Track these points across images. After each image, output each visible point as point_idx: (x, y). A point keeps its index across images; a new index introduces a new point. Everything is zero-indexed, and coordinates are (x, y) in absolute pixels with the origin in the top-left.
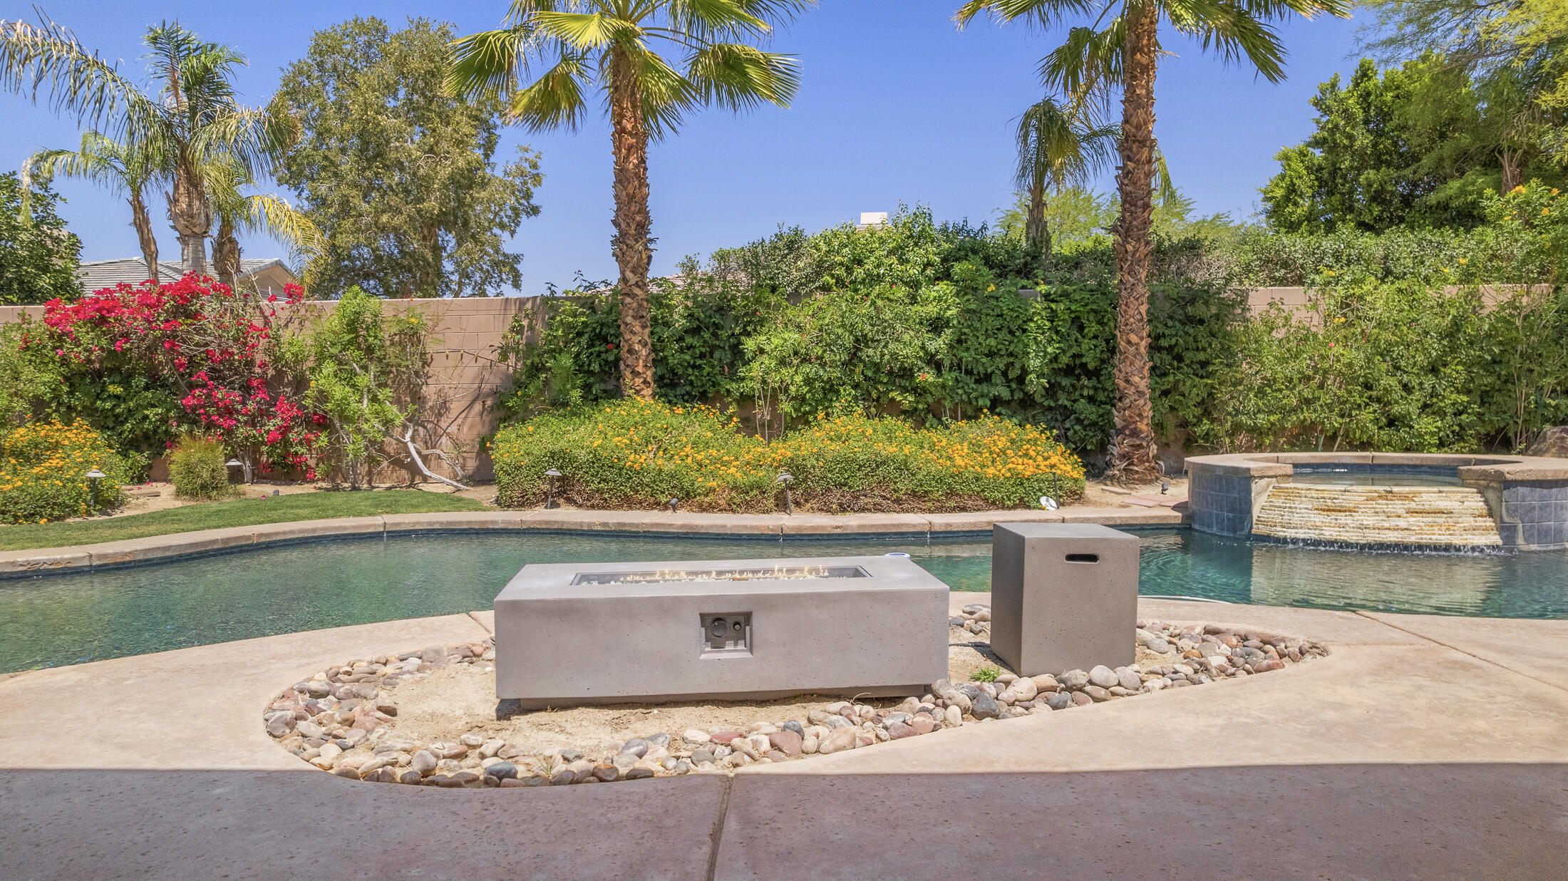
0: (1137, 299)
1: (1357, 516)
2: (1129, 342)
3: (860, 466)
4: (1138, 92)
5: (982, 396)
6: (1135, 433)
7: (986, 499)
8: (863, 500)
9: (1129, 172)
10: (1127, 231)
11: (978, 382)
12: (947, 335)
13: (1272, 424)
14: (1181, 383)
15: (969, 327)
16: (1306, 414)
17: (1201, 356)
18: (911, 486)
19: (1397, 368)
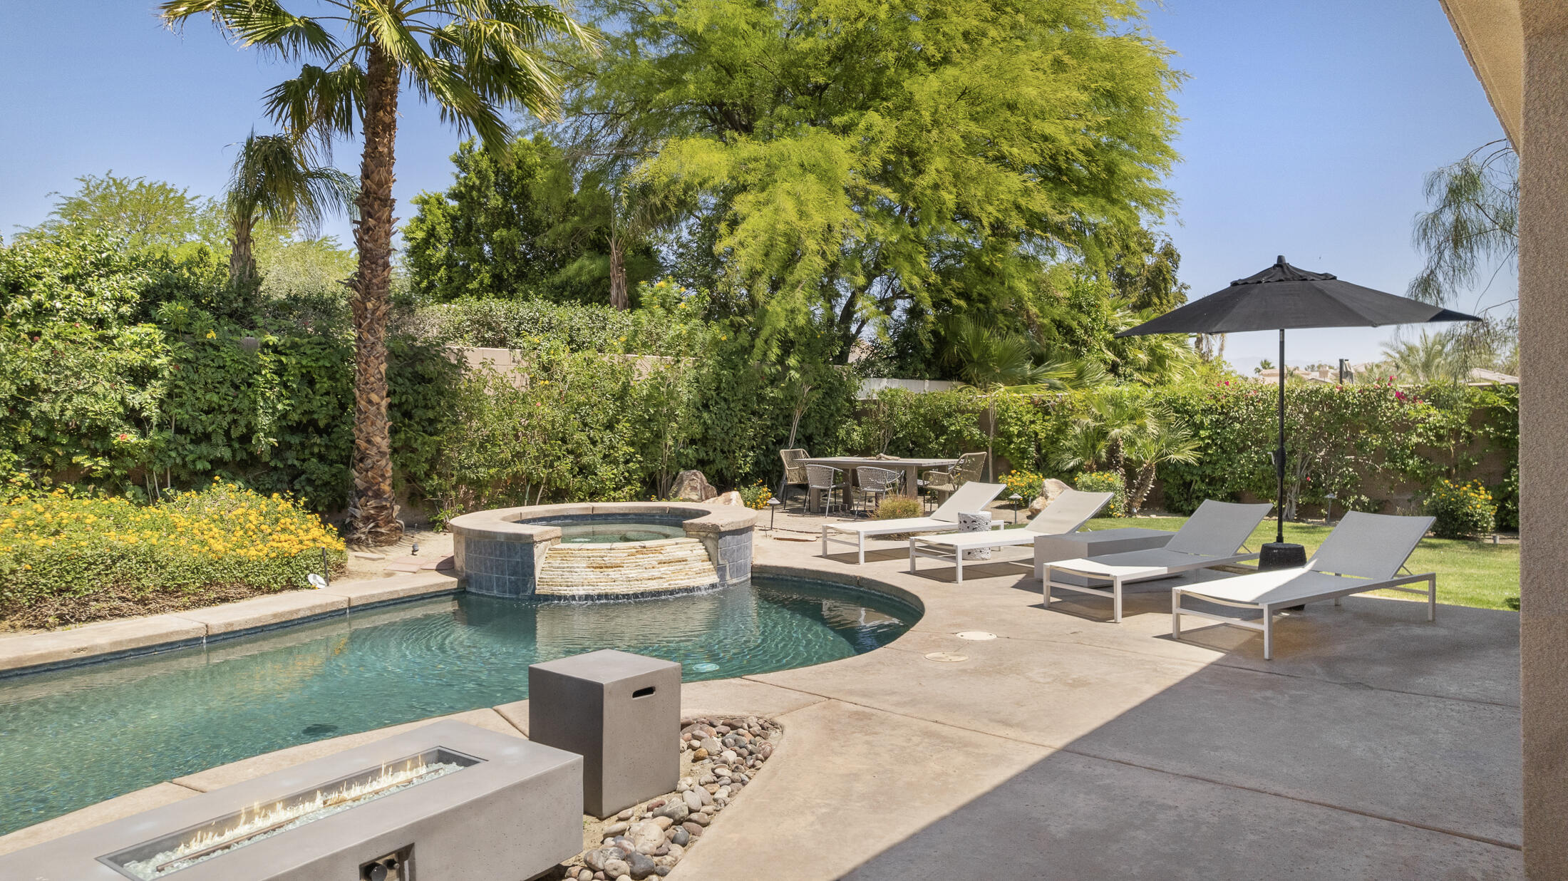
0: (377, 358)
1: (623, 571)
2: (370, 402)
3: (90, 564)
4: (380, 149)
5: (200, 458)
6: (378, 495)
7: (250, 585)
8: (94, 607)
9: (369, 229)
10: (367, 287)
11: (196, 441)
12: (156, 389)
13: (492, 477)
14: (413, 441)
15: (183, 379)
16: (519, 466)
17: (431, 414)
18: (159, 581)
19: (585, 425)
